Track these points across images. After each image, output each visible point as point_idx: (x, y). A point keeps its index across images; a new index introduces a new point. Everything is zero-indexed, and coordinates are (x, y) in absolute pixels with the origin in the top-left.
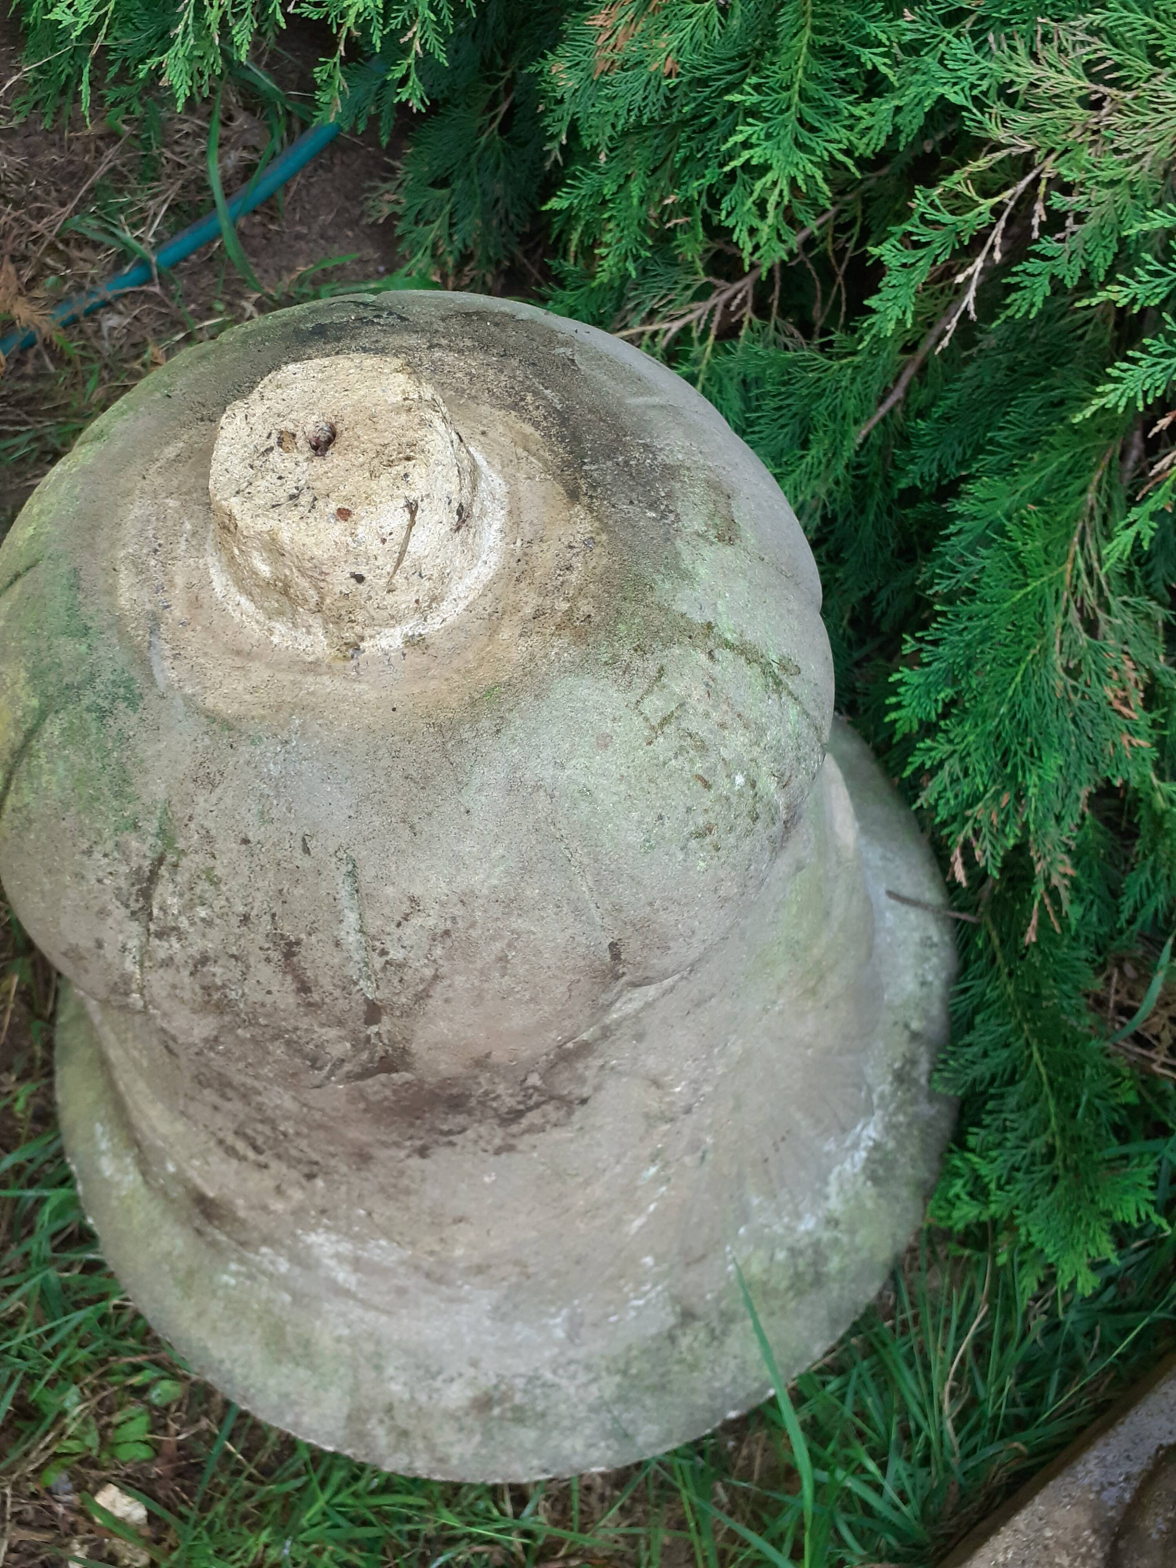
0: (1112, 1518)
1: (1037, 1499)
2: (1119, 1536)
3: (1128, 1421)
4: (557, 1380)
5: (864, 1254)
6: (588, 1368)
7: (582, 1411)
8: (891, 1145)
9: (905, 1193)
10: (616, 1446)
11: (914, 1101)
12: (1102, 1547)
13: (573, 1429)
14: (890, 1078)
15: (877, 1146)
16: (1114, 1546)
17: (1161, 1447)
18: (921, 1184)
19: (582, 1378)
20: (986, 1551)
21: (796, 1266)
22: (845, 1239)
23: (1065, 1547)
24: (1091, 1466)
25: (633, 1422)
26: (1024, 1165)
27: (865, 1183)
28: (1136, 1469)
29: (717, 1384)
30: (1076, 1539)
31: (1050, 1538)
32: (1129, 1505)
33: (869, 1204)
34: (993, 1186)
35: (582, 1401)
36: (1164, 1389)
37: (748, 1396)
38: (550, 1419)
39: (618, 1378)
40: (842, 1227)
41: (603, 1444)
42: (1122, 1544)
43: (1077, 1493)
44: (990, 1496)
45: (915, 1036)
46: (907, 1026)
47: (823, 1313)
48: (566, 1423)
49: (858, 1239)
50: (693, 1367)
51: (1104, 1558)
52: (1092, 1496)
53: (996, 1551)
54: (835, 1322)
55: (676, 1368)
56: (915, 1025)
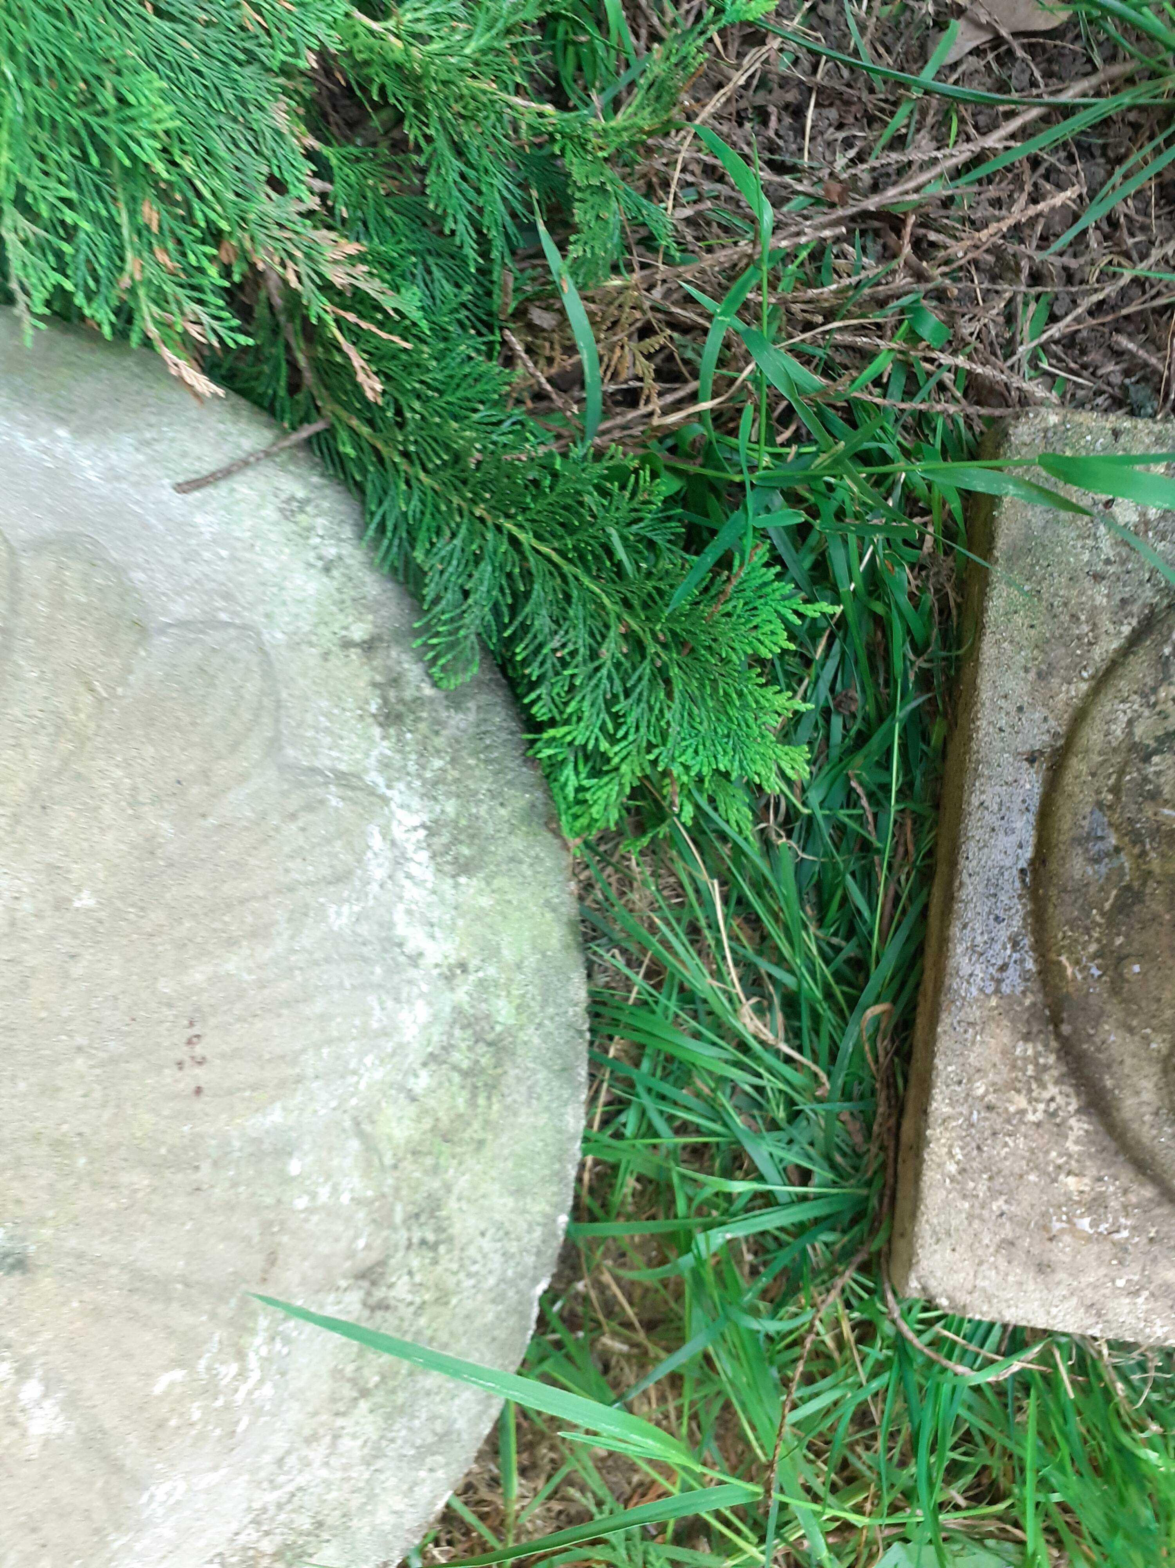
0: (1034, 1004)
1: (940, 1062)
2: (1056, 1021)
3: (965, 877)
4: (290, 1488)
5: (532, 961)
6: (312, 1439)
7: (360, 1474)
8: (451, 807)
9: (517, 843)
10: (440, 1459)
11: (437, 726)
12: (1046, 1046)
13: (371, 1497)
14: (377, 731)
15: (432, 830)
16: (1058, 1035)
17: (1022, 871)
18: (529, 814)
19: (317, 1453)
20: (931, 1176)
21: (455, 1068)
22: (491, 971)
23: (1012, 1086)
24: (965, 970)
25: (433, 1418)
26: (618, 688)
27: (456, 886)
28: (1017, 923)
29: (492, 1281)
30: (1014, 1067)
31: (987, 1092)
32: (1040, 973)
33: (485, 902)
34: (604, 745)
35: (345, 1468)
36: (975, 801)
37: (539, 1254)
38: (334, 1518)
39: (364, 1405)
40: (474, 963)
41: (423, 1474)
42: (1066, 1029)
43: (975, 1014)
44: (890, 1084)
45: (369, 646)
46: (347, 644)
47: (542, 1075)
48: (357, 1500)
49: (508, 954)
50: (442, 1299)
51: (1059, 1058)
52: (994, 1002)
53: (941, 1165)
54: (566, 1070)
55: (423, 1321)
56: (359, 632)
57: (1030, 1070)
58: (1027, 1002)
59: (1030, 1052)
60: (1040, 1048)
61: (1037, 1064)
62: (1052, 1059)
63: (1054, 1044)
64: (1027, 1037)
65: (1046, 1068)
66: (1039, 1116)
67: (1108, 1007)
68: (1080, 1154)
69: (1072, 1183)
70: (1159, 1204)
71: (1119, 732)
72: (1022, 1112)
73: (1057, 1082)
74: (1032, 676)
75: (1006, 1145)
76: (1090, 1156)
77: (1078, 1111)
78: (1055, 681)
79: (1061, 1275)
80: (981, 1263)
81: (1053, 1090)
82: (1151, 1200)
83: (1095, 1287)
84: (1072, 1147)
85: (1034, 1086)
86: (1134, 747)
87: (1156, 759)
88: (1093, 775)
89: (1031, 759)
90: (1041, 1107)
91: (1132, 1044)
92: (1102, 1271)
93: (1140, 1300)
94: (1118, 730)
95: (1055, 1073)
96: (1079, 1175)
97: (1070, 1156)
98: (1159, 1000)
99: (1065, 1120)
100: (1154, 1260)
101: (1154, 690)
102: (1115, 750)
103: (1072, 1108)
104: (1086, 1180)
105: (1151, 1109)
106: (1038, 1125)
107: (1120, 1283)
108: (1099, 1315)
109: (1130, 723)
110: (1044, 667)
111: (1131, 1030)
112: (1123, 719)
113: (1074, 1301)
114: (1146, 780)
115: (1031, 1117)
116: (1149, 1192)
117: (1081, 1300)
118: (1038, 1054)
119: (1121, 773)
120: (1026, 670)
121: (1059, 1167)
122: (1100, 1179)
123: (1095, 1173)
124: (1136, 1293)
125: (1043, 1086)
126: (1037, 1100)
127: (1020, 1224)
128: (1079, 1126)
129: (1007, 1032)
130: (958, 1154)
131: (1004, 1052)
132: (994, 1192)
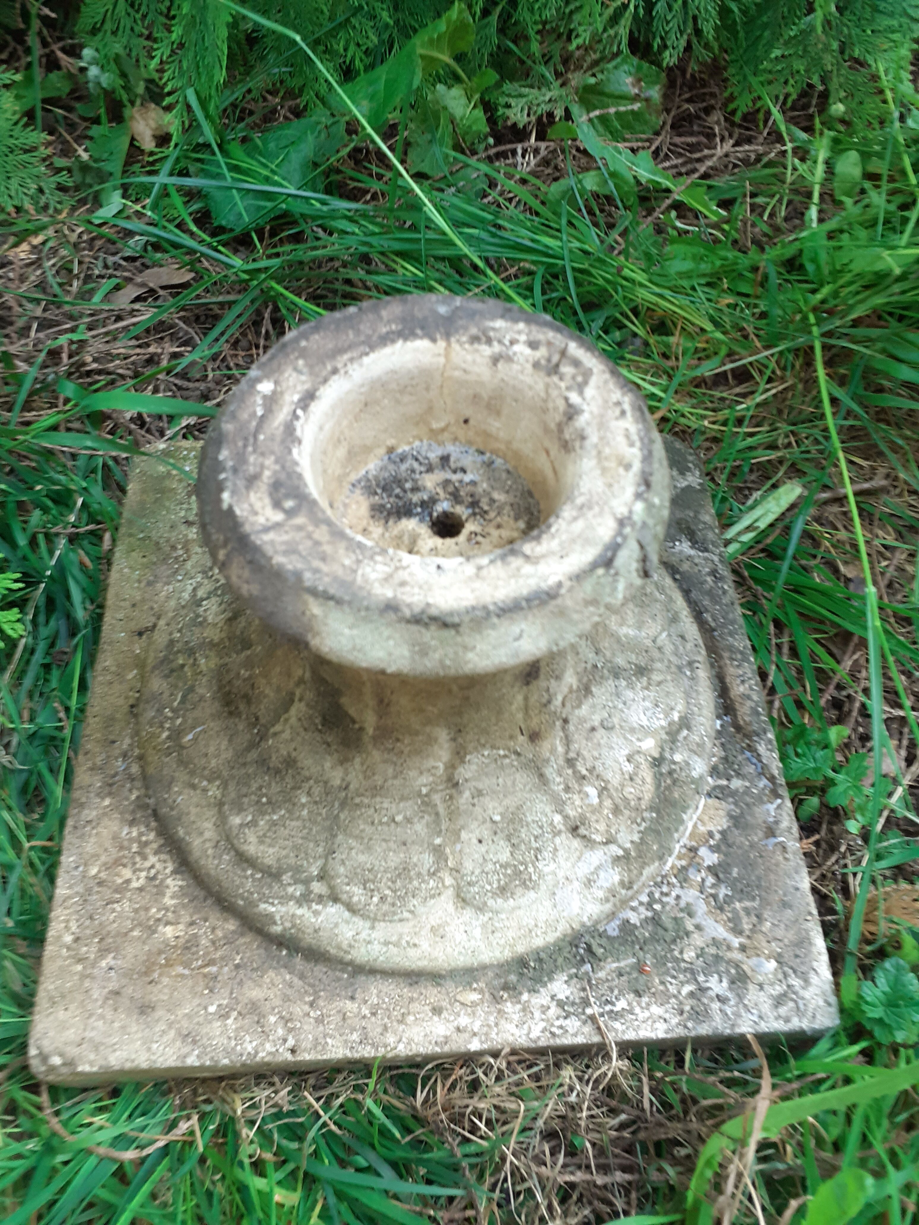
57: (135, 848)
58: (133, 797)
59: (134, 834)
60: (143, 829)
61: (140, 842)
62: (152, 836)
63: (153, 824)
64: (132, 823)
65: (146, 844)
66: (142, 881)
67: (177, 774)
68: (175, 906)
69: (169, 931)
70: (242, 935)
72: (128, 881)
73: (156, 853)
74: (143, 584)
75: (114, 911)
76: (184, 906)
77: (175, 872)
78: (159, 585)
79: (160, 1013)
80: (91, 1016)
81: (153, 859)
82: (233, 932)
83: (188, 1016)
84: (168, 901)
85: (138, 859)
86: (194, 601)
87: (206, 603)
89: (140, 633)
90: (143, 874)
91: (195, 797)
92: (197, 1001)
93: (230, 1021)
95: (155, 846)
96: (175, 923)
97: (167, 910)
98: (206, 755)
99: (162, 881)
100: (241, 983)
102: (183, 607)
103: (168, 871)
104: (181, 927)
105: (212, 844)
106: (141, 889)
107: (212, 1009)
108: (194, 1042)
109: (195, 589)
110: (151, 578)
111: (194, 787)
112: (190, 588)
113: (172, 1033)
114: (198, 616)
115: (135, 884)
116: (232, 925)
117: (179, 1033)
118: (141, 834)
120: (139, 581)
121: (159, 920)
122: (192, 924)
123: (188, 919)
124: (226, 1016)
125: (145, 858)
126: (141, 870)
127: (125, 975)
128: (174, 884)
129: (117, 822)
130: (74, 926)
131: (115, 837)
132: (103, 952)
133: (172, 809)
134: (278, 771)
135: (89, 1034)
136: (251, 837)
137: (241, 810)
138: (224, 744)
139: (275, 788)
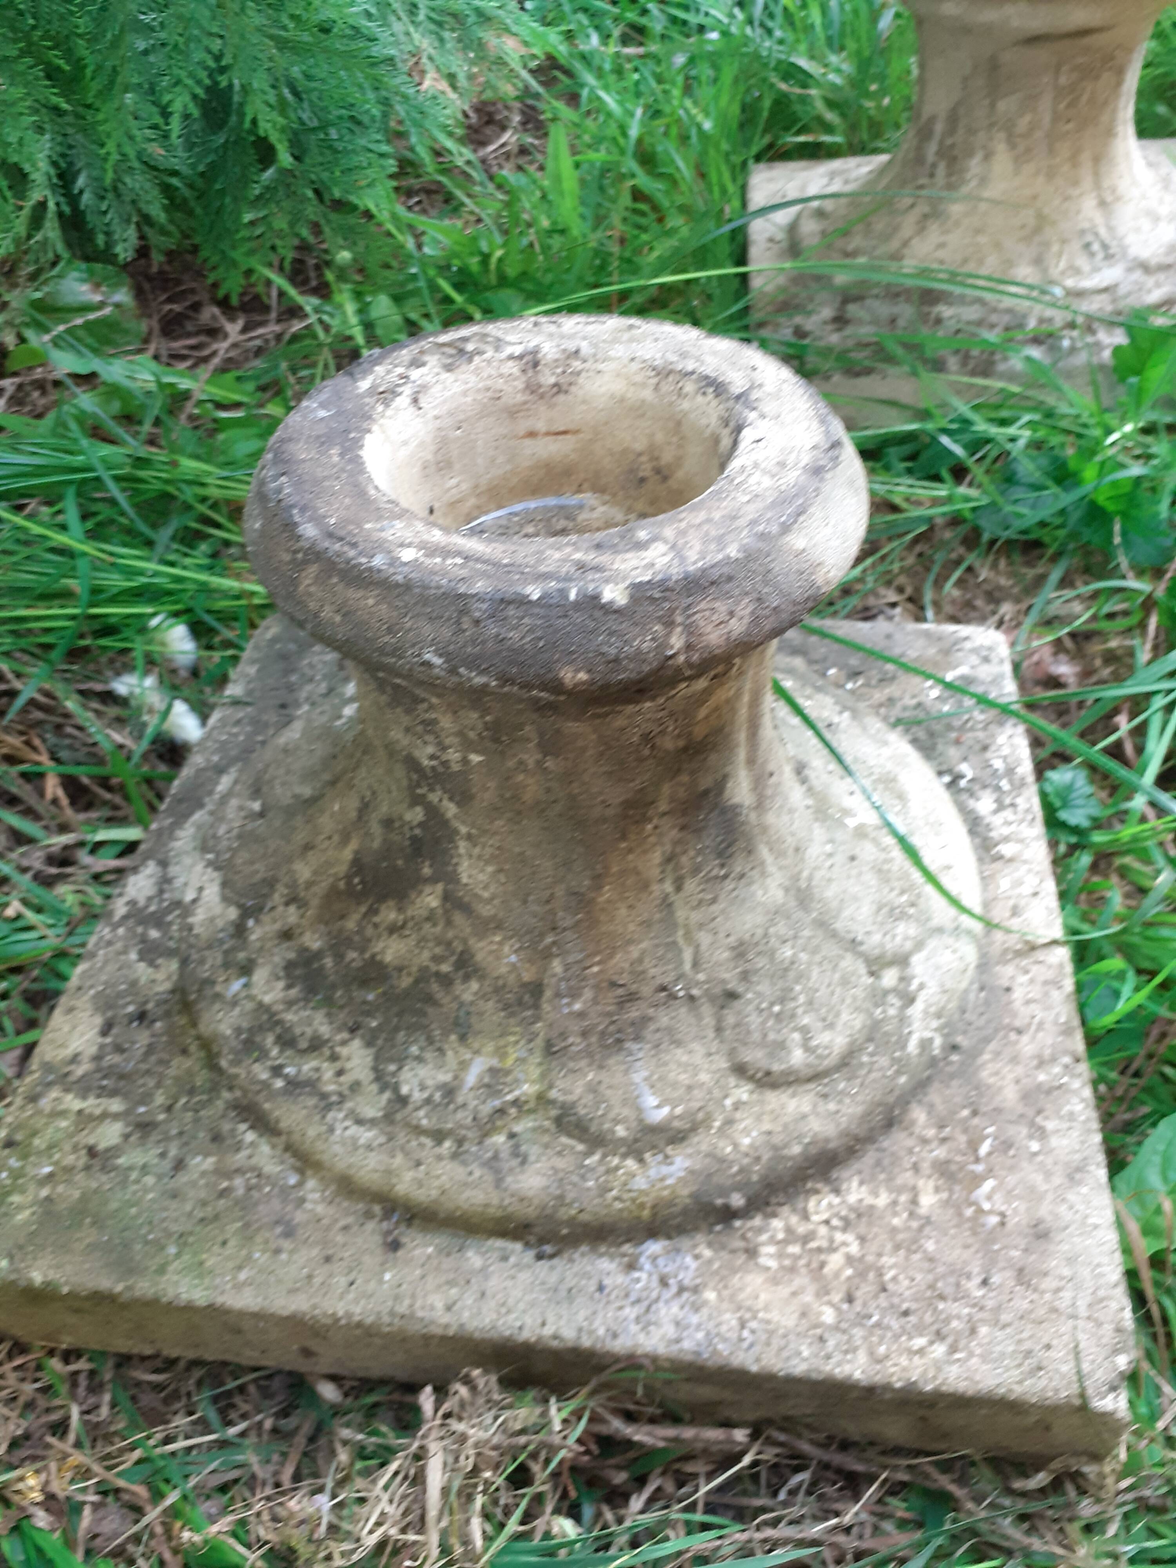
57: (794, 1249)
58: (707, 1253)
59: (771, 1249)
60: (764, 1237)
61: (785, 1242)
62: (777, 1224)
63: (757, 1221)
64: (752, 1253)
65: (789, 1230)
66: (851, 1238)
67: (704, 1147)
68: (890, 1191)
69: (928, 1200)
71: (370, 1134)
72: (850, 1259)
73: (805, 1217)
74: (287, 1244)
75: (894, 1279)
76: (890, 1179)
77: (837, 1191)
78: (299, 1217)
79: (1044, 1211)
80: (1056, 1311)
81: (815, 1222)
82: (928, 1113)
83: (1047, 1174)
84: (883, 1200)
85: (813, 1245)
86: (388, 1117)
87: (404, 1090)
88: (418, 1164)
89: (395, 1246)
90: (839, 1237)
91: (744, 1120)
92: (1026, 1166)
93: (1049, 1126)
94: (366, 1135)
95: (794, 1220)
96: (914, 1191)
97: (895, 1203)
98: (690, 1088)
99: (852, 1209)
100: (998, 1110)
101: (324, 1096)
102: (390, 1139)
103: (834, 1199)
104: (921, 1183)
105: (821, 1102)
106: (862, 1239)
107: (1035, 1146)
108: (1079, 1169)
109: (359, 1122)
110: (279, 1230)
111: (729, 1122)
112: (354, 1130)
113: (1071, 1197)
114: (428, 1101)
115: (854, 1248)
116: (919, 1115)
117: (1067, 1189)
118: (772, 1241)
119: (419, 1130)
120: (277, 1251)
121: (912, 1215)
122: (916, 1168)
123: (909, 1174)
124: (1042, 1130)
125: (812, 1234)
126: (831, 1240)
127: (993, 1262)
128: (856, 1192)
129: (749, 1278)
130: (919, 1342)
131: (775, 1281)
132: (960, 1296)
133: (758, 1159)
134: (745, 976)
135: (1083, 1311)
136: (822, 1038)
137: (782, 1045)
138: (680, 1055)
139: (764, 987)
